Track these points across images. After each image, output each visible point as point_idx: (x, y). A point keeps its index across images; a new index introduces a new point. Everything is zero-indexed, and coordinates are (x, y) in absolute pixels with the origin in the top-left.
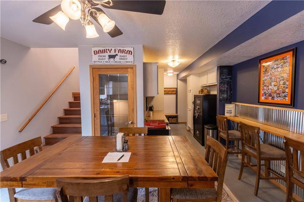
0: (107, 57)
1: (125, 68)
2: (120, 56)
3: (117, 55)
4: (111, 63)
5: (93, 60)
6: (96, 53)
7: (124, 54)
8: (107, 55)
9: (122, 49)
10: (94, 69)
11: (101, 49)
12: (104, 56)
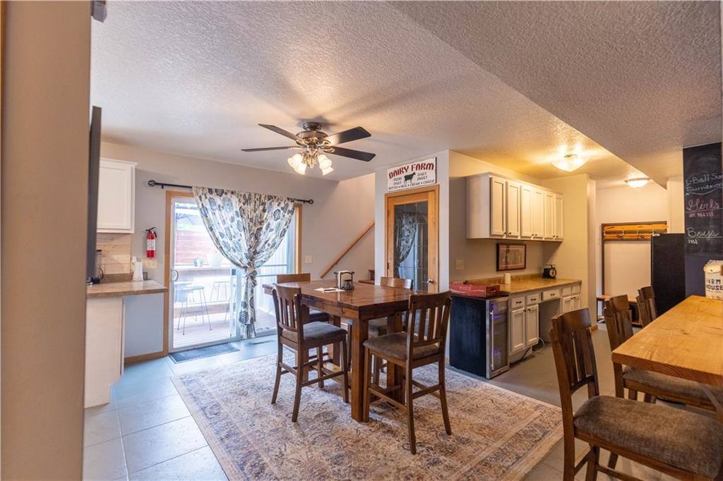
0: (403, 179)
1: (425, 192)
2: (419, 175)
3: (414, 174)
4: (408, 187)
5: (389, 187)
6: (392, 175)
7: (423, 171)
8: (402, 176)
9: (420, 163)
10: (389, 198)
11: (397, 169)
12: (400, 179)
